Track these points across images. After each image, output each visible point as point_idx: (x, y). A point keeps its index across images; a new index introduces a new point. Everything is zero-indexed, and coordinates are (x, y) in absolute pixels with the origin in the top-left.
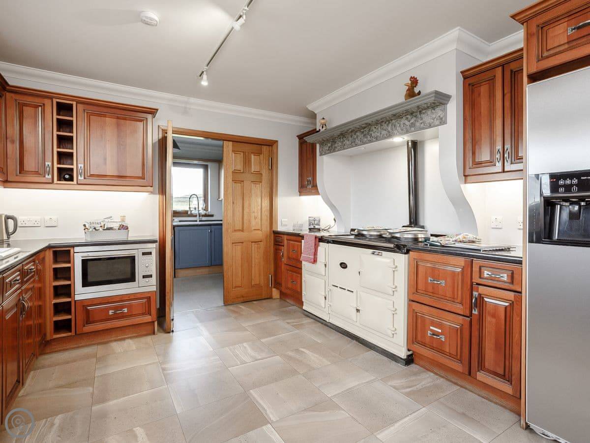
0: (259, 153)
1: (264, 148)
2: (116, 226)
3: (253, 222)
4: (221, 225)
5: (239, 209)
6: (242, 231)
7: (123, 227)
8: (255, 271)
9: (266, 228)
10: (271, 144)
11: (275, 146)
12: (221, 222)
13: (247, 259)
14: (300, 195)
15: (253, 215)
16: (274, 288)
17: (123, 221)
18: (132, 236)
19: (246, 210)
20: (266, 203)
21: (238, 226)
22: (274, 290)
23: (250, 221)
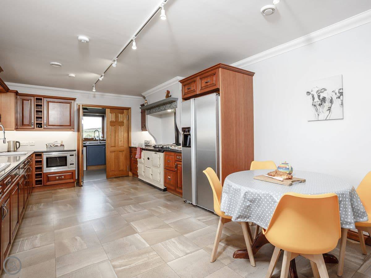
0: (122, 113)
1: (125, 111)
2: (59, 145)
3: (120, 143)
4: (105, 145)
5: (113, 137)
6: (115, 147)
7: (62, 145)
8: (121, 164)
9: (126, 145)
10: (128, 109)
11: (130, 110)
12: (105, 144)
13: (117, 158)
14: (142, 131)
15: (120, 140)
16: (130, 171)
17: (62, 143)
18: (65, 149)
19: (117, 138)
20: (126, 135)
21: (113, 145)
22: (130, 172)
23: (118, 143)
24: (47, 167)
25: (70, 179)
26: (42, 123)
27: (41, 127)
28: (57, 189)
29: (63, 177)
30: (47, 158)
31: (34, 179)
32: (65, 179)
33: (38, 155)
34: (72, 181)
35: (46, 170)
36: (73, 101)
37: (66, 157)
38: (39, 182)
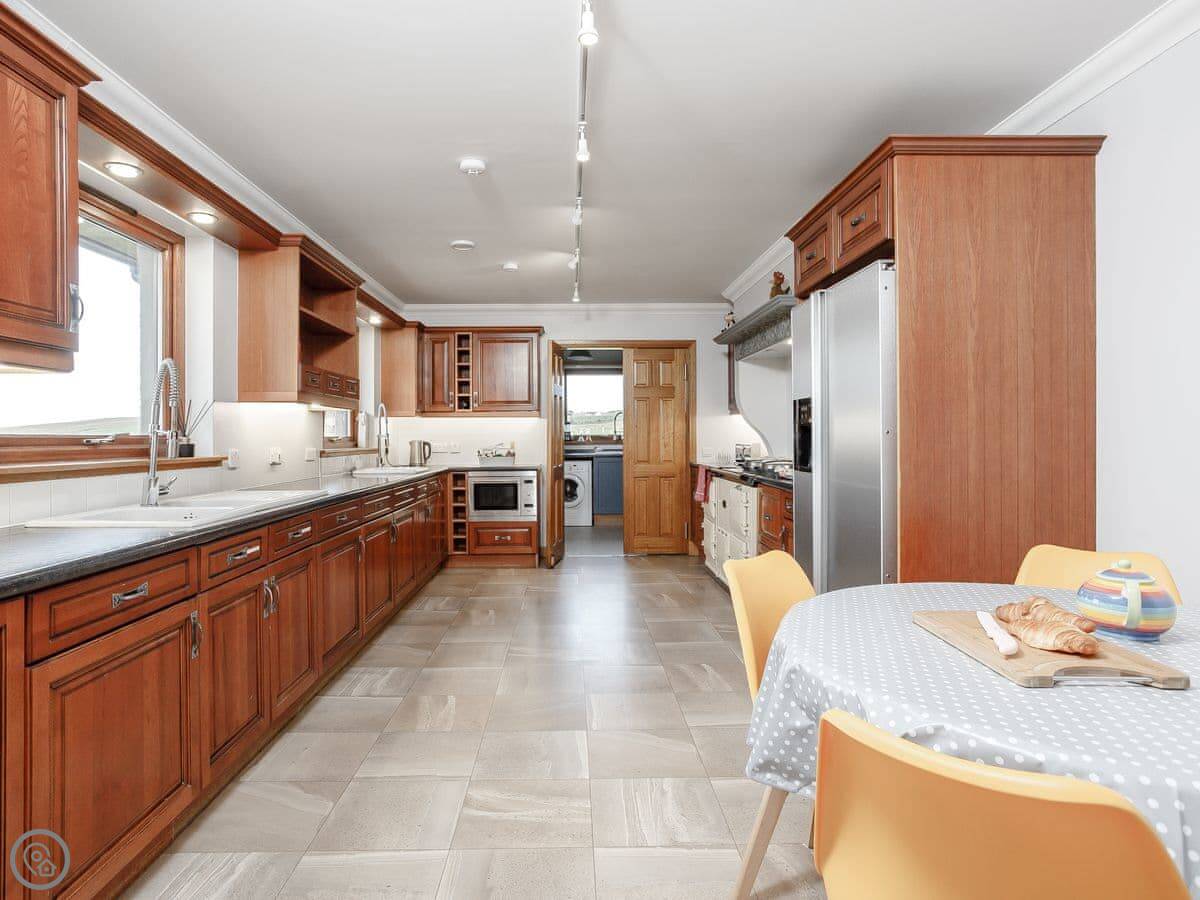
0: (670, 360)
1: (677, 352)
2: (504, 453)
3: (662, 452)
4: (621, 456)
5: (643, 434)
6: (648, 462)
7: (511, 455)
8: (666, 516)
9: (680, 460)
10: (687, 346)
11: (691, 349)
12: (621, 453)
13: (654, 497)
14: (731, 413)
15: (662, 441)
16: (691, 540)
17: (512, 447)
18: (519, 463)
19: (653, 436)
20: (680, 425)
21: (642, 455)
22: (690, 543)
23: (658, 450)
24: (477, 507)
25: (525, 544)
26: (468, 397)
27: (468, 407)
28: (498, 568)
29: (509, 538)
30: (477, 487)
31: (451, 536)
32: (514, 544)
33: (459, 476)
34: (529, 550)
35: (474, 516)
36: (534, 336)
37: (515, 486)
38: (459, 544)
